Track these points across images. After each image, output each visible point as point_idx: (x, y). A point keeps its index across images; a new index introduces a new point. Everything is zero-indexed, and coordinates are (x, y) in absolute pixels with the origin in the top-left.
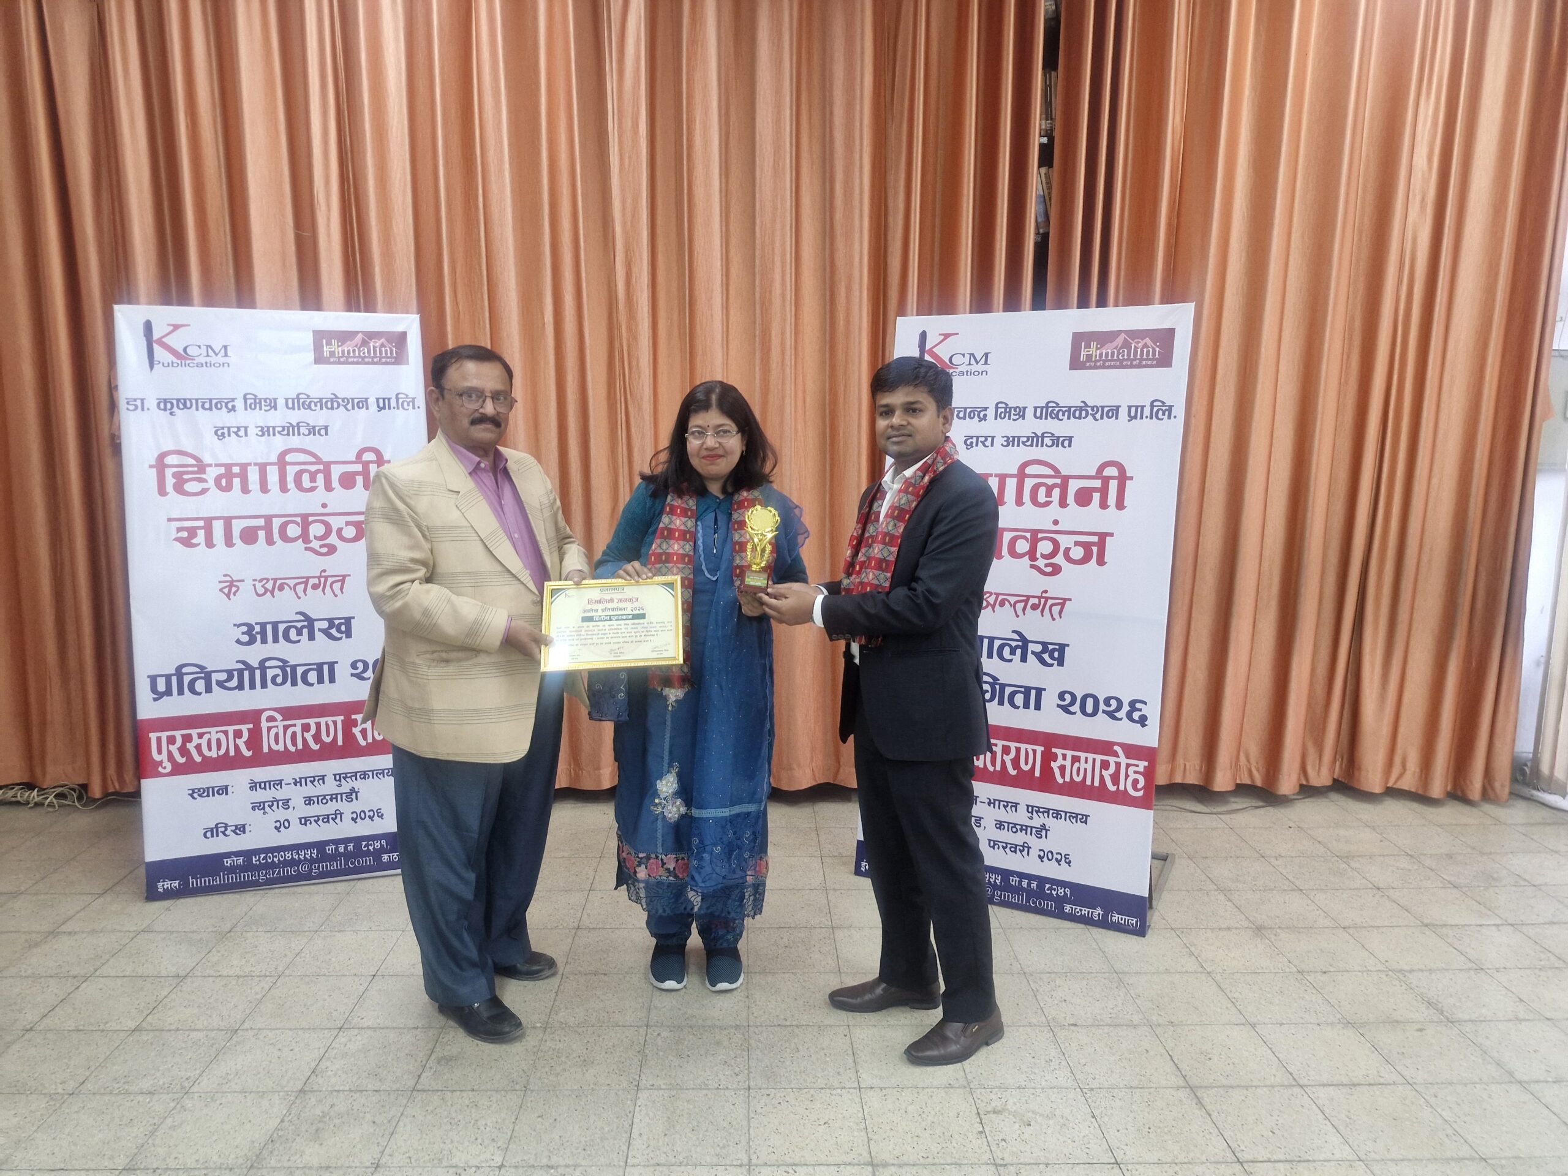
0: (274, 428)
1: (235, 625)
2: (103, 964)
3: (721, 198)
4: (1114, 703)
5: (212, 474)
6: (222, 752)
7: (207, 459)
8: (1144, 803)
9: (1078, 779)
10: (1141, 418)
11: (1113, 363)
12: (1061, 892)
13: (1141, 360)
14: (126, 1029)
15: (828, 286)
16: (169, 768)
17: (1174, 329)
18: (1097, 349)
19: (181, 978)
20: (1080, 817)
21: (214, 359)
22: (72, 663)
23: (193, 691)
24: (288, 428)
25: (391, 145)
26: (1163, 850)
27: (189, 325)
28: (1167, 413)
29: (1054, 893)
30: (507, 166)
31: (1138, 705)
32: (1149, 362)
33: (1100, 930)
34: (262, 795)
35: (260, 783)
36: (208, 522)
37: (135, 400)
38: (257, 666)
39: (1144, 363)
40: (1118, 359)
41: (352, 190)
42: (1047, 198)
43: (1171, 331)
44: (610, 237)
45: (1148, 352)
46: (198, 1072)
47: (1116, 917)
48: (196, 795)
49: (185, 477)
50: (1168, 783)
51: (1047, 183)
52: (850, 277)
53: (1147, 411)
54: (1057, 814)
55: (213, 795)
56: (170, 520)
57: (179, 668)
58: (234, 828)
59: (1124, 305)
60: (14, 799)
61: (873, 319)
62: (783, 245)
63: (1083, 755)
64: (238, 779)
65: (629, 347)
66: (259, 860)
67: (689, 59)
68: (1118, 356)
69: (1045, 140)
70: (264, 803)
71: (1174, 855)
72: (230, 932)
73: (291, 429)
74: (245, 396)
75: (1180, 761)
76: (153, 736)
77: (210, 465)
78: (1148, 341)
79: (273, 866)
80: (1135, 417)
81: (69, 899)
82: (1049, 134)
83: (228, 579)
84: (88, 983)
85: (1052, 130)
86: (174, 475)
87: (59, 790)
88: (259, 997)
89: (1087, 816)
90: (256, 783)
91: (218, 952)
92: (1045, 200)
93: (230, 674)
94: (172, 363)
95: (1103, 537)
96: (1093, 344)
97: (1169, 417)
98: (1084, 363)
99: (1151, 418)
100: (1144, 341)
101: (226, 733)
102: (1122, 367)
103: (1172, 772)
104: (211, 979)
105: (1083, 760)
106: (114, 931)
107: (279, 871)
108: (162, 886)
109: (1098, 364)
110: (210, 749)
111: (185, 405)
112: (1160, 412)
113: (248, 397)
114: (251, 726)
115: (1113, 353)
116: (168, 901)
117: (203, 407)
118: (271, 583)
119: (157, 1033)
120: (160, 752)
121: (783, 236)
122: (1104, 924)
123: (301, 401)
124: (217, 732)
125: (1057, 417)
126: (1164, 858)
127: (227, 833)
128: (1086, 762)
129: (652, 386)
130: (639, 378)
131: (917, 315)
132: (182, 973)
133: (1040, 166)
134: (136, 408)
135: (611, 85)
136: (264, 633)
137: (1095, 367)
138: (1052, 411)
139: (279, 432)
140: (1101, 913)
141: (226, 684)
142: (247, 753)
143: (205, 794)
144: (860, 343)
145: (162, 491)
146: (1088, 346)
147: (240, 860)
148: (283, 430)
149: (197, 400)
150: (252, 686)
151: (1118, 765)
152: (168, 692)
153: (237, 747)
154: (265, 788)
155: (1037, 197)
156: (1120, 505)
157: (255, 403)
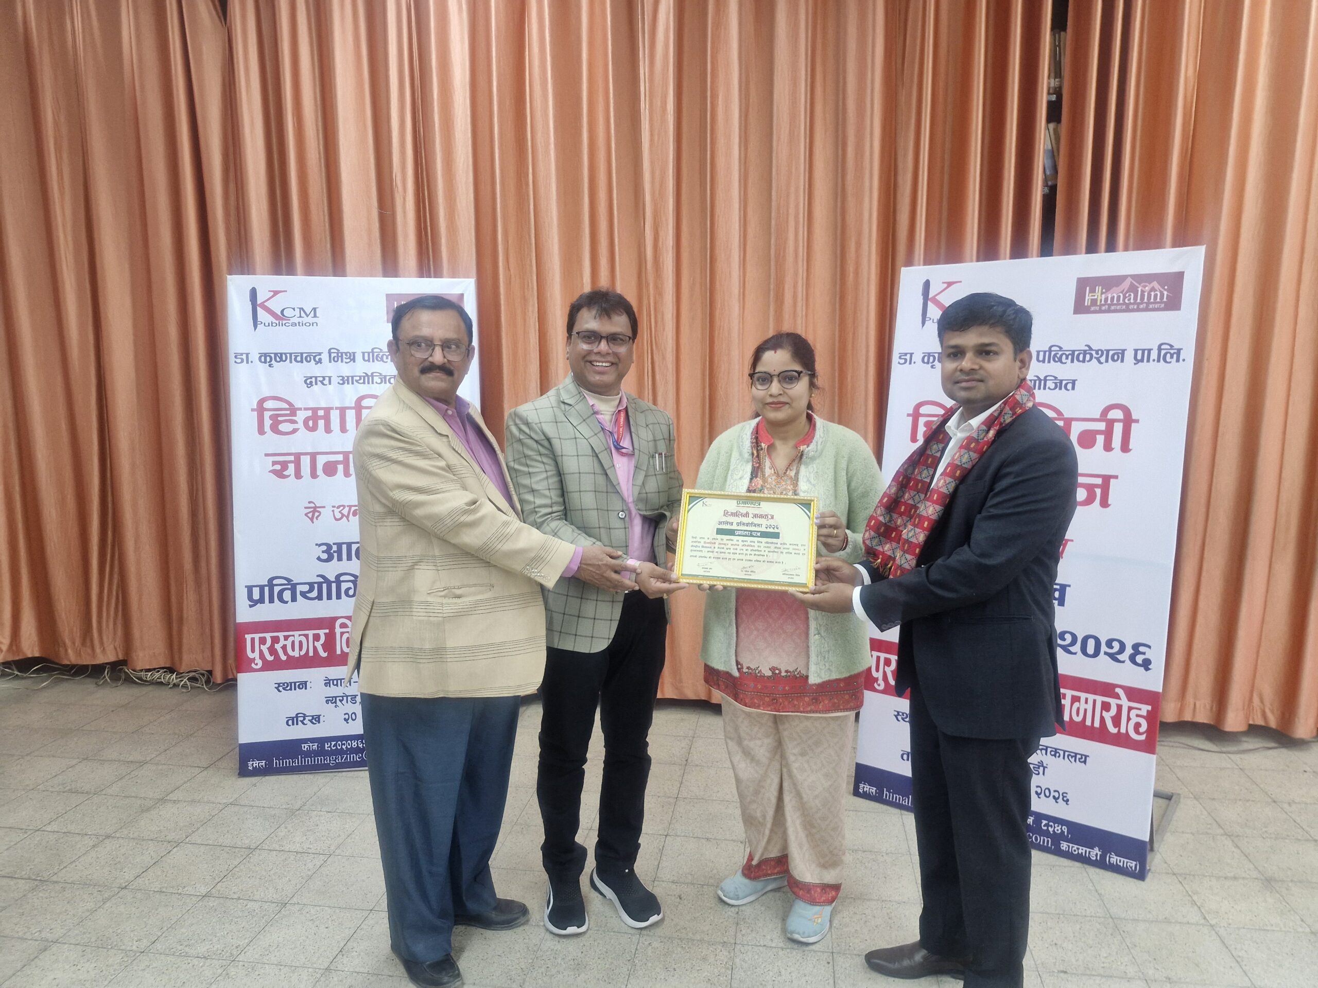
0: (352, 377)
1: (317, 545)
2: (194, 832)
3: (740, 166)
4: (1116, 646)
5: (301, 416)
6: (303, 653)
7: (297, 405)
8: (1148, 747)
9: (1078, 719)
10: (1148, 361)
11: (1119, 307)
12: (1058, 829)
13: (1148, 303)
14: (198, 894)
15: (839, 242)
16: (260, 663)
17: (1184, 272)
18: (1102, 293)
19: (251, 850)
20: (1079, 756)
21: (305, 320)
22: (203, 571)
23: (281, 600)
24: (364, 377)
25: (456, 133)
26: (1167, 789)
27: (286, 291)
28: (1175, 356)
29: (1051, 829)
30: (552, 146)
31: (1141, 649)
32: (1156, 306)
33: (1098, 870)
34: (334, 691)
35: (333, 680)
36: (298, 456)
37: (242, 354)
38: (334, 580)
39: (1151, 306)
40: (1124, 303)
41: (425, 173)
42: (1056, 154)
43: (1180, 276)
44: (641, 205)
45: (1156, 296)
46: (246, 941)
47: (1114, 859)
48: (281, 689)
49: (280, 419)
50: (1177, 720)
51: (1056, 139)
52: (859, 234)
53: (1154, 355)
54: (1055, 752)
55: (295, 689)
56: (267, 455)
57: (271, 580)
58: (311, 718)
59: (1134, 250)
60: (159, 680)
61: (881, 272)
62: (797, 206)
63: (1083, 696)
64: (315, 676)
65: (655, 303)
66: (330, 747)
67: (713, 43)
68: (1124, 300)
69: (1054, 98)
70: (336, 697)
71: (1179, 794)
72: (299, 809)
73: (366, 378)
74: (330, 350)
75: (1190, 699)
76: (248, 637)
77: (300, 409)
78: (1155, 284)
79: (341, 752)
80: (1142, 360)
81: (180, 771)
82: (1058, 92)
83: (314, 506)
84: (178, 848)
85: (1060, 88)
86: (271, 417)
87: (191, 675)
88: (310, 873)
89: (1086, 756)
90: (330, 680)
91: (286, 828)
92: (1053, 155)
93: (311, 585)
94: (272, 323)
95: (1107, 479)
96: (1099, 289)
97: (1178, 360)
98: (1089, 307)
99: (1159, 361)
100: (1152, 285)
101: (306, 636)
102: (1128, 310)
103: (1181, 711)
104: (275, 852)
105: (1083, 700)
106: (209, 802)
107: (347, 757)
108: (253, 764)
109: (1103, 308)
110: (293, 650)
111: (281, 358)
112: (1168, 355)
113: (332, 351)
114: (327, 631)
115: (1119, 297)
116: (257, 778)
117: (295, 360)
118: (347, 509)
119: (221, 900)
120: (253, 651)
121: (797, 198)
122: (1101, 864)
123: (375, 354)
124: (300, 635)
125: (1060, 360)
126: (1169, 798)
127: (305, 722)
128: (1086, 702)
129: (675, 338)
130: (664, 330)
131: (925, 264)
132: (253, 846)
133: (1049, 120)
134: (242, 361)
135: (643, 70)
136: (339, 552)
137: (1100, 311)
138: (1055, 355)
139: (357, 381)
140: (1099, 853)
141: (307, 595)
142: (324, 655)
143: (289, 688)
144: (868, 294)
145: (261, 431)
146: (1093, 291)
147: (315, 747)
148: (360, 379)
149: (291, 354)
150: (329, 597)
151: (1119, 707)
152: (261, 600)
153: (315, 648)
154: (337, 685)
155: (1044, 150)
156: (1125, 448)
157: (338, 357)
